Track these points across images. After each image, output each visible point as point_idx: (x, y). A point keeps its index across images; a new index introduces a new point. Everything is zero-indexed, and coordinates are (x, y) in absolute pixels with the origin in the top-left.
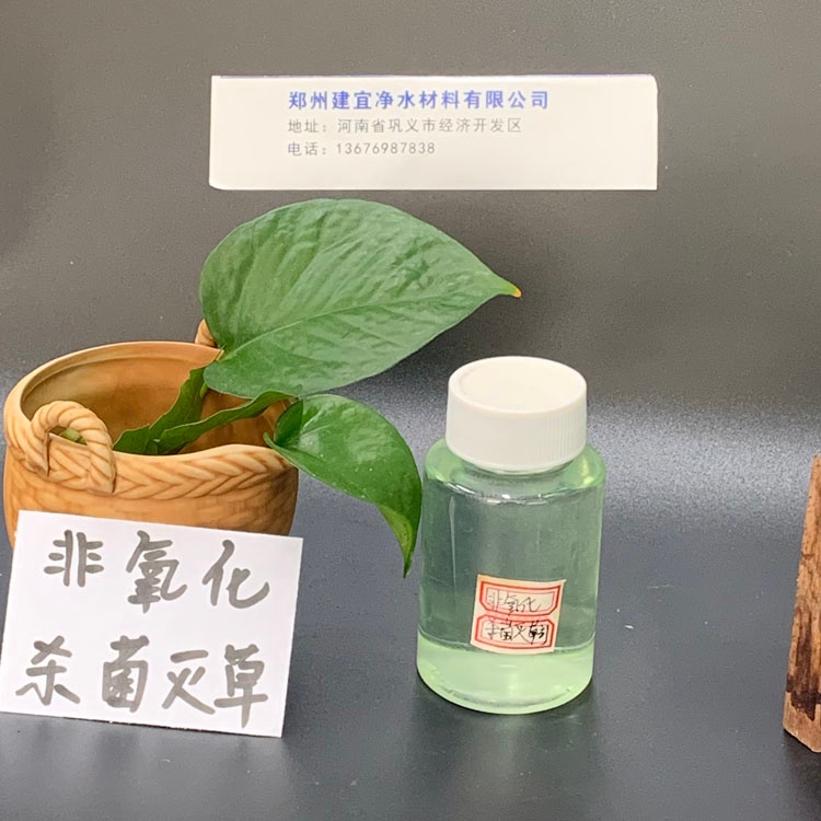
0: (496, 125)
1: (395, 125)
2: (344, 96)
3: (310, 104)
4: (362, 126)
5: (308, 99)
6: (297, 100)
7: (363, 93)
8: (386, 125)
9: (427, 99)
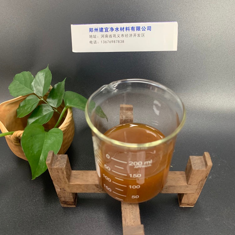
0: (139, 35)
1: (115, 36)
3: (94, 31)
4: (107, 36)
6: (91, 30)
8: (112, 36)
9: (122, 29)
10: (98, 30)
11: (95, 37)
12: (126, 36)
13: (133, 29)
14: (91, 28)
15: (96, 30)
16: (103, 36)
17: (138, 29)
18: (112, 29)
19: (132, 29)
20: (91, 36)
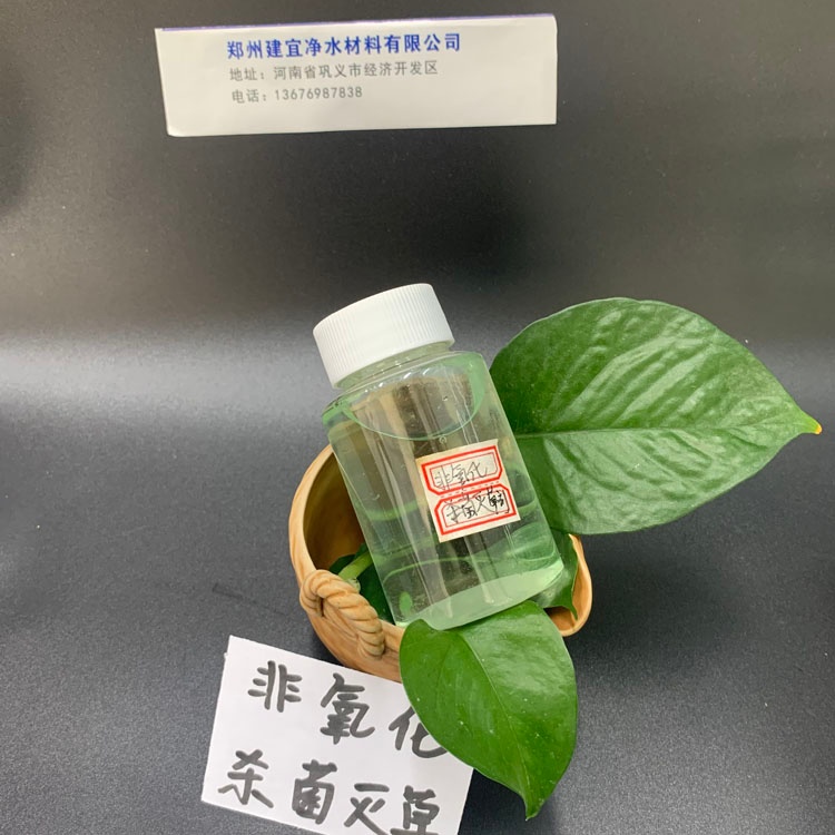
0: (415, 68)
1: (325, 70)
2: (277, 44)
3: (246, 53)
4: (295, 72)
5: (244, 48)
6: (234, 49)
7: (293, 40)
8: (317, 71)
9: (352, 45)
10: (260, 50)
11: (250, 75)
12: (370, 69)
13: (392, 42)
14: (236, 41)
15: (255, 48)
16: (280, 72)
17: (413, 42)
18: (315, 46)
19: (389, 44)
20: (235, 74)
